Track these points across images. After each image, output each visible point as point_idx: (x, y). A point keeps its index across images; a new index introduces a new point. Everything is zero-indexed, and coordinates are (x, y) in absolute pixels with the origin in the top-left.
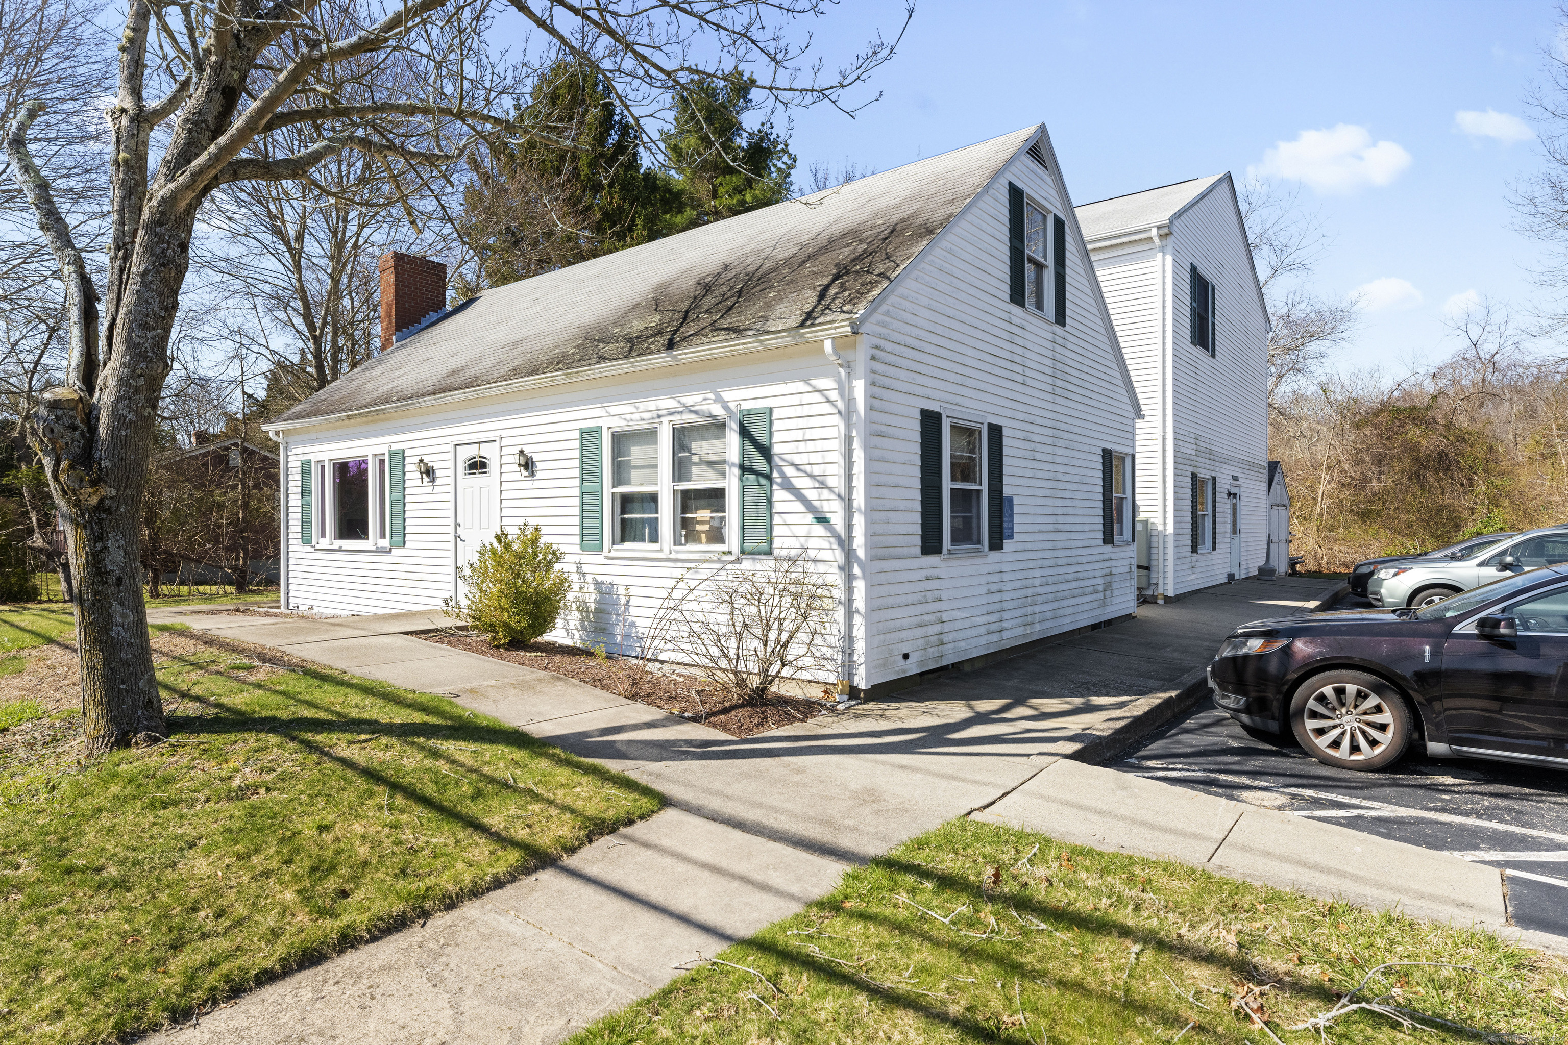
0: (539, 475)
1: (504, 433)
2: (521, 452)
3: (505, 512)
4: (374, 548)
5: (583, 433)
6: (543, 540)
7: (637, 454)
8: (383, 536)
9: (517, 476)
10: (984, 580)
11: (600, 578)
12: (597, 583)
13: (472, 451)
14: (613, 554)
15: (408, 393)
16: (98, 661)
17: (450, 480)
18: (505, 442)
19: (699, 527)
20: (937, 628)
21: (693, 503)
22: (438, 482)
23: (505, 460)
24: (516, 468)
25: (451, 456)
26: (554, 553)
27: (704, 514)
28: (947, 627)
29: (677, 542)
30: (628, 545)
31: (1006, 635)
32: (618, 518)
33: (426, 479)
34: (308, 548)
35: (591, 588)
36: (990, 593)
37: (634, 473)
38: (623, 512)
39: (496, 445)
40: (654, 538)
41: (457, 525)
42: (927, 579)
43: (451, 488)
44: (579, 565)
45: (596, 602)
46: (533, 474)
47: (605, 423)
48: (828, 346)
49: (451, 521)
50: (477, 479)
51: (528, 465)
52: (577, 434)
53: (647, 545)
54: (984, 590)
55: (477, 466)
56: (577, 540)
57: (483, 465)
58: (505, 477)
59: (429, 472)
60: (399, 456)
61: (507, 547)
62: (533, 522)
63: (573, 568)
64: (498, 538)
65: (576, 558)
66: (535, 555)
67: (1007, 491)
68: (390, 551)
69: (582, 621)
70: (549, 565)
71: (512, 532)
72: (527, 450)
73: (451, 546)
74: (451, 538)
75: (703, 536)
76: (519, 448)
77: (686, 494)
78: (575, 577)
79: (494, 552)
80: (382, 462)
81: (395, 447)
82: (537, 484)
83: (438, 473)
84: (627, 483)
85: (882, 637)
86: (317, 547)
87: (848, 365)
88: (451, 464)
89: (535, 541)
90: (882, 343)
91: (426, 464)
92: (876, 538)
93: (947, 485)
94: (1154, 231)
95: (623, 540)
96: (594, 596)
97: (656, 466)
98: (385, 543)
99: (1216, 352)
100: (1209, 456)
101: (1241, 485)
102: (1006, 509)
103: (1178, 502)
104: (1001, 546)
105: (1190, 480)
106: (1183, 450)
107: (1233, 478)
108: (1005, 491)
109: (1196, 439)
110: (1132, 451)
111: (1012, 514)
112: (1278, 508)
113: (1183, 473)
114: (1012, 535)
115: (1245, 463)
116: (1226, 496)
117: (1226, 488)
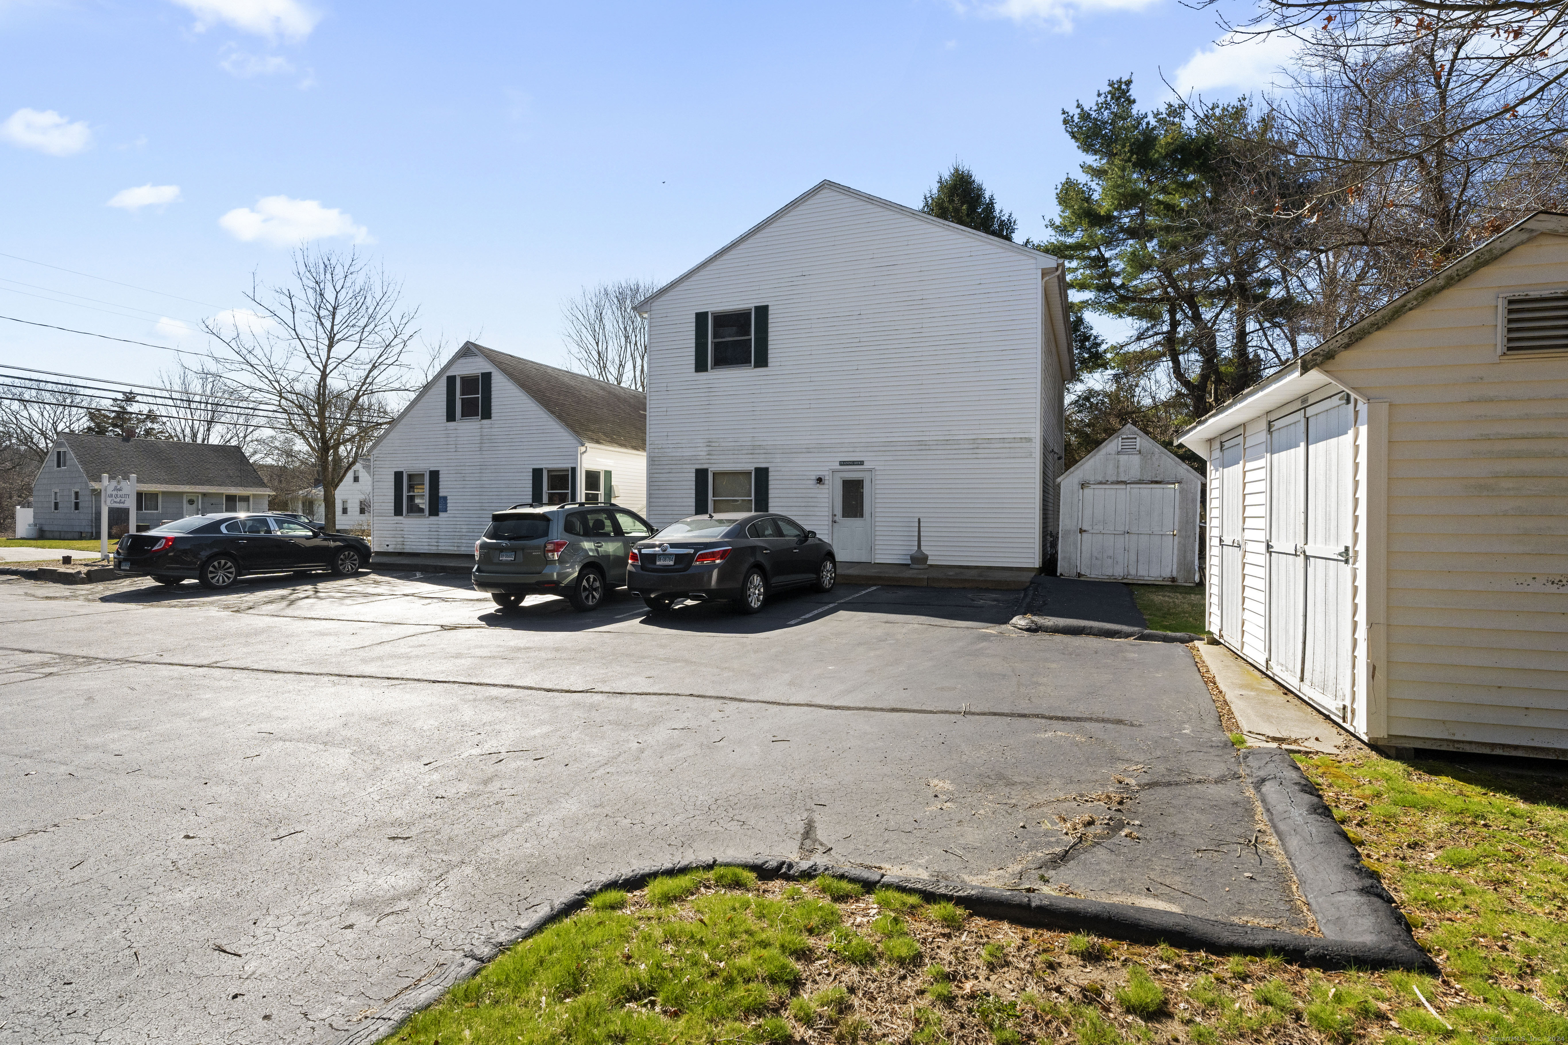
10: (427, 526)
20: (401, 539)
28: (406, 540)
31: (441, 548)
36: (430, 531)
42: (397, 523)
54: (427, 530)
90: (379, 455)
92: (376, 511)
93: (405, 493)
99: (770, 360)
100: (750, 452)
101: (877, 468)
102: (441, 501)
103: (661, 492)
104: (437, 515)
105: (694, 475)
106: (673, 454)
107: (842, 463)
108: (441, 494)
109: (709, 443)
110: (573, 466)
111: (446, 504)
112: (1124, 487)
113: (673, 471)
114: (446, 511)
115: (899, 444)
116: (815, 482)
117: (814, 476)
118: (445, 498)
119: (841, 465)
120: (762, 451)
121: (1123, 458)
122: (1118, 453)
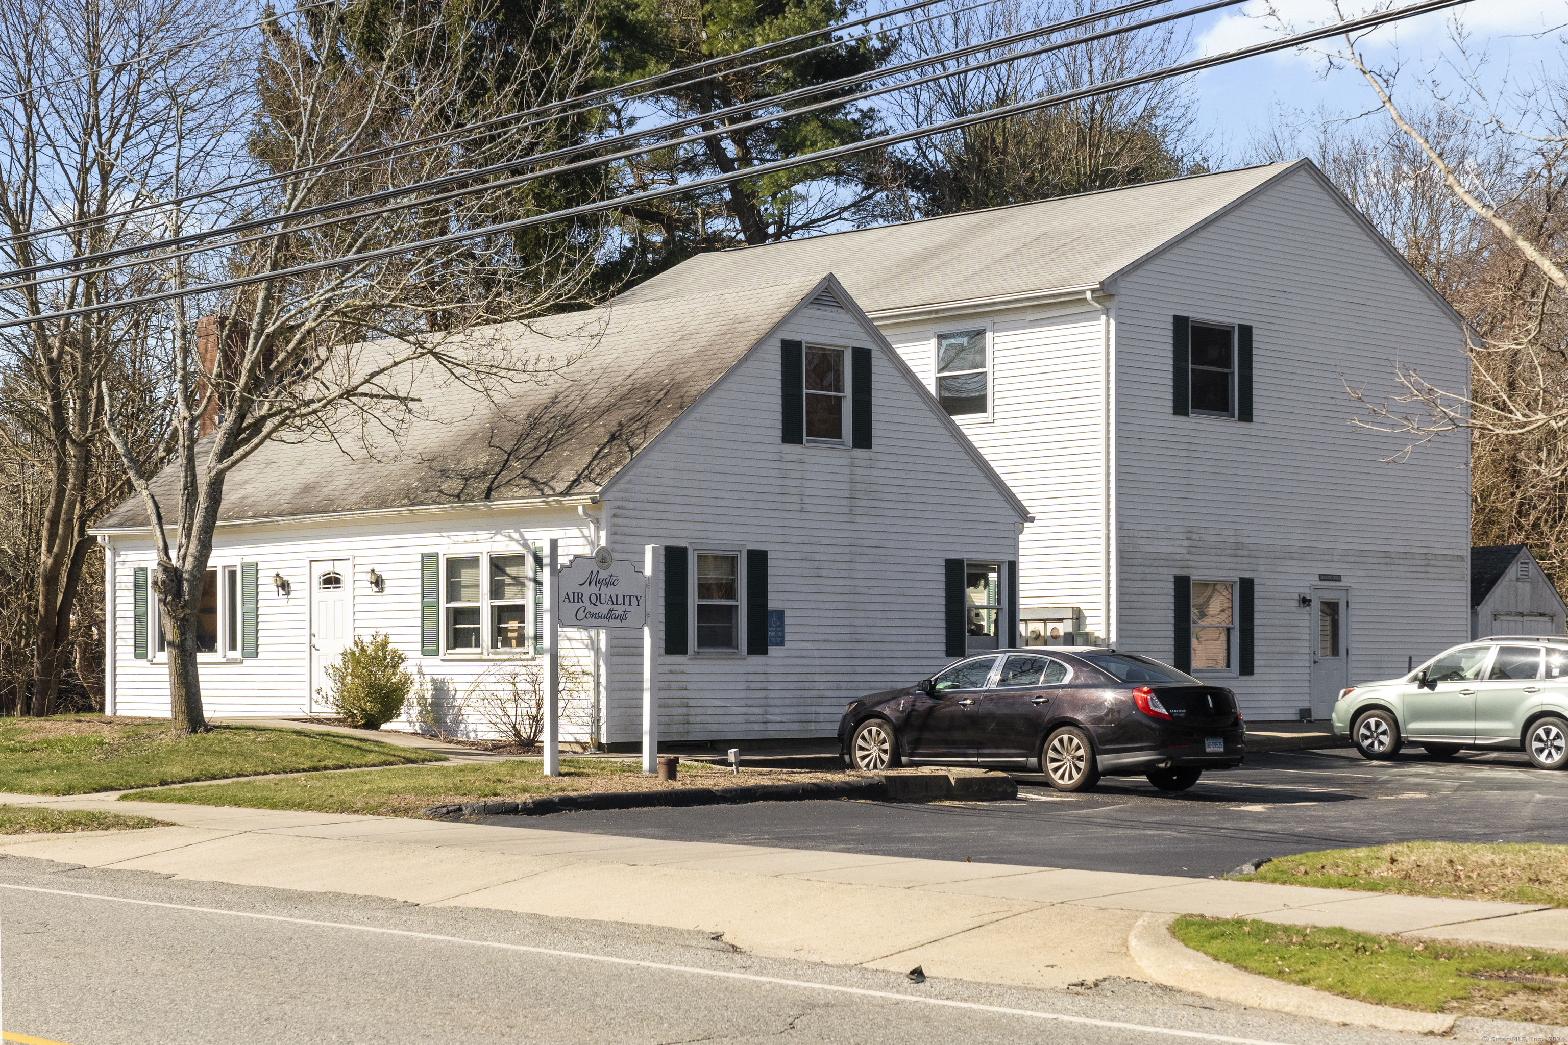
0: (387, 591)
1: (357, 553)
2: (373, 571)
3: (357, 624)
4: (224, 660)
5: (423, 556)
6: (390, 647)
7: (466, 575)
8: (233, 647)
9: (369, 592)
10: (744, 678)
11: (435, 677)
12: (434, 681)
13: (327, 568)
14: (448, 657)
15: (264, 508)
16: (183, 692)
17: (306, 594)
18: (357, 561)
19: (510, 635)
20: (684, 710)
21: (505, 615)
22: (293, 594)
23: (357, 577)
24: (368, 584)
25: (307, 570)
26: (400, 657)
27: (513, 625)
28: (693, 711)
29: (494, 645)
30: (458, 650)
31: (770, 727)
32: (451, 630)
33: (281, 592)
34: (143, 663)
35: (429, 686)
36: (748, 689)
37: (464, 591)
38: (456, 623)
39: (350, 563)
40: (478, 645)
41: (312, 635)
42: (671, 672)
43: (306, 602)
44: (420, 667)
45: (433, 696)
46: (382, 590)
47: (441, 550)
48: (580, 509)
49: (306, 632)
50: (332, 593)
51: (378, 582)
52: (419, 558)
53: (473, 650)
54: (743, 686)
55: (332, 581)
56: (419, 646)
57: (337, 581)
58: (357, 592)
59: (284, 586)
60: (252, 569)
61: (363, 650)
62: (382, 631)
63: (415, 670)
64: (356, 644)
65: (417, 662)
66: (385, 658)
67: (774, 603)
68: (242, 662)
69: (421, 712)
70: (395, 666)
71: (367, 640)
72: (378, 569)
73: (306, 655)
74: (306, 647)
75: (514, 642)
76: (371, 567)
77: (500, 608)
78: (416, 678)
79: (353, 653)
80: (233, 575)
81: (248, 560)
82: (386, 599)
83: (293, 587)
84: (458, 599)
85: (623, 710)
86: (155, 661)
87: (597, 522)
88: (306, 578)
89: (384, 645)
90: (624, 504)
91: (281, 578)
92: (616, 641)
93: (693, 601)
94: (1088, 295)
95: (455, 646)
96: (430, 693)
97: (477, 586)
98: (232, 655)
99: (1255, 412)
100: (1233, 552)
101: (1354, 586)
102: (773, 620)
103: (1133, 612)
104: (765, 652)
105: (1172, 586)
106: (1148, 549)
107: (1323, 577)
108: (772, 605)
109: (1189, 533)
110: (1012, 558)
111: (782, 625)
112: (1520, 619)
113: (1149, 577)
114: (781, 643)
115: (1370, 554)
116: (1296, 603)
117: (1295, 593)
118: (780, 614)
119: (1321, 580)
120: (1246, 553)
121: (1520, 584)
122: (1518, 580)
